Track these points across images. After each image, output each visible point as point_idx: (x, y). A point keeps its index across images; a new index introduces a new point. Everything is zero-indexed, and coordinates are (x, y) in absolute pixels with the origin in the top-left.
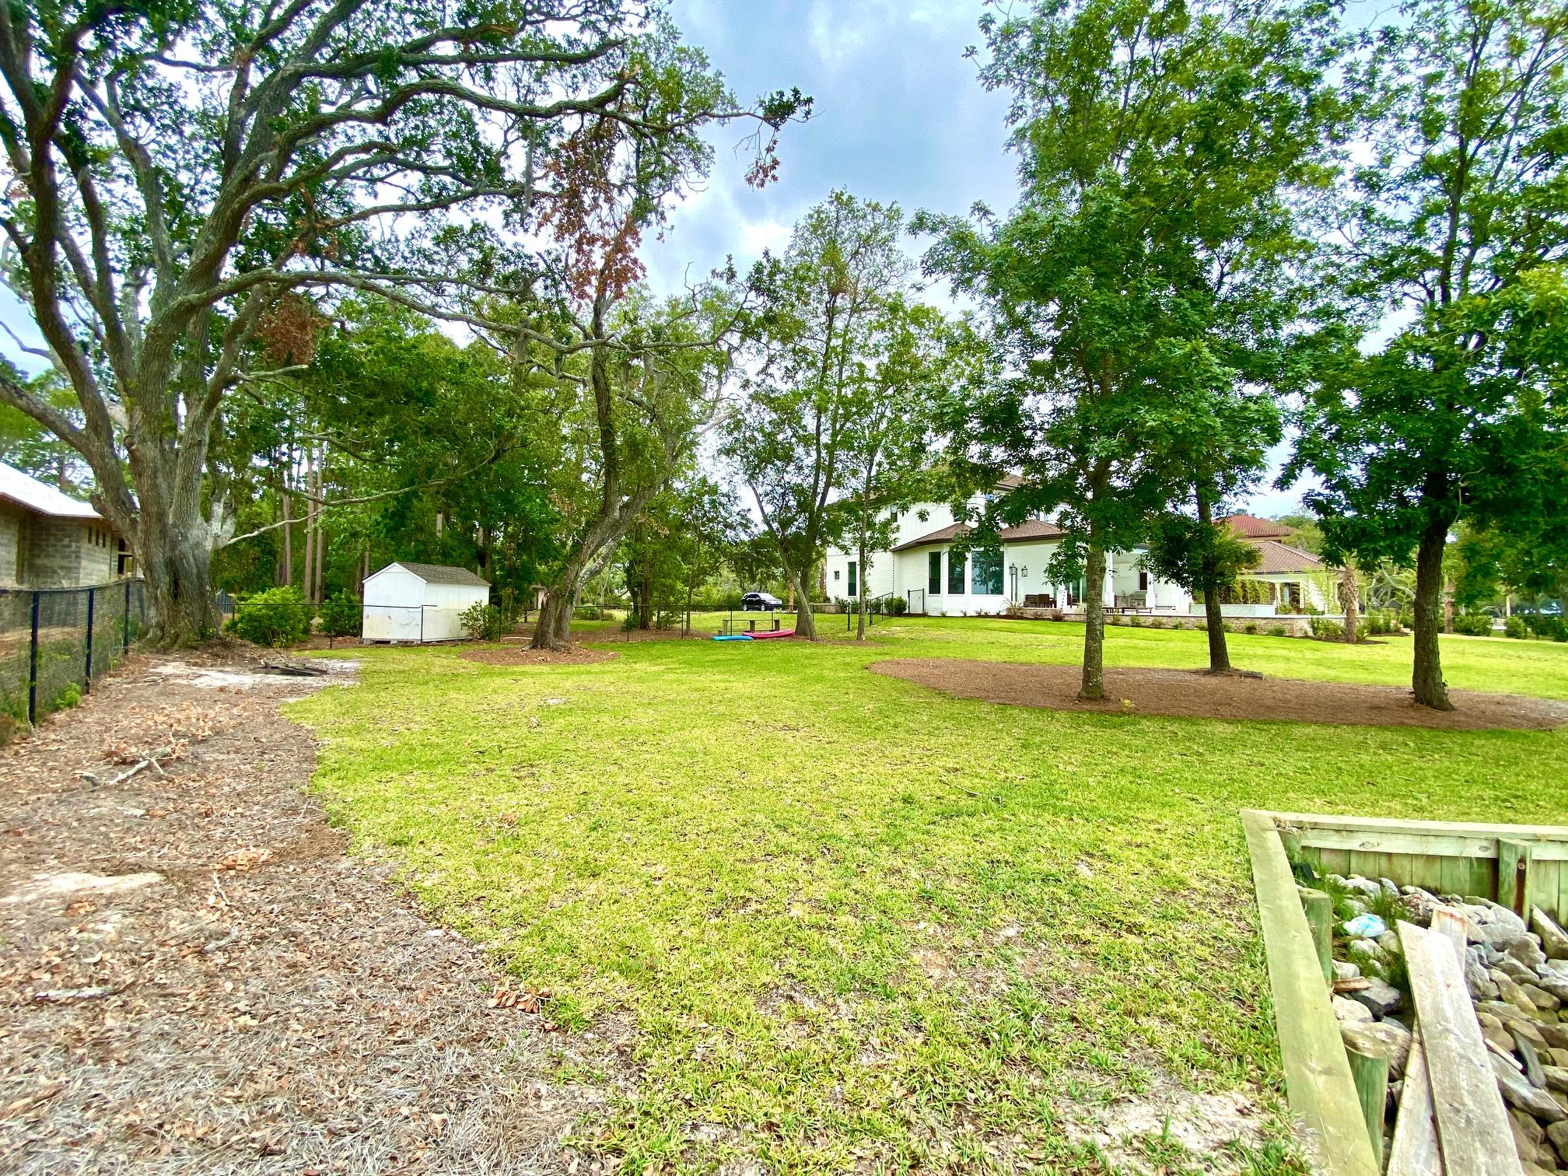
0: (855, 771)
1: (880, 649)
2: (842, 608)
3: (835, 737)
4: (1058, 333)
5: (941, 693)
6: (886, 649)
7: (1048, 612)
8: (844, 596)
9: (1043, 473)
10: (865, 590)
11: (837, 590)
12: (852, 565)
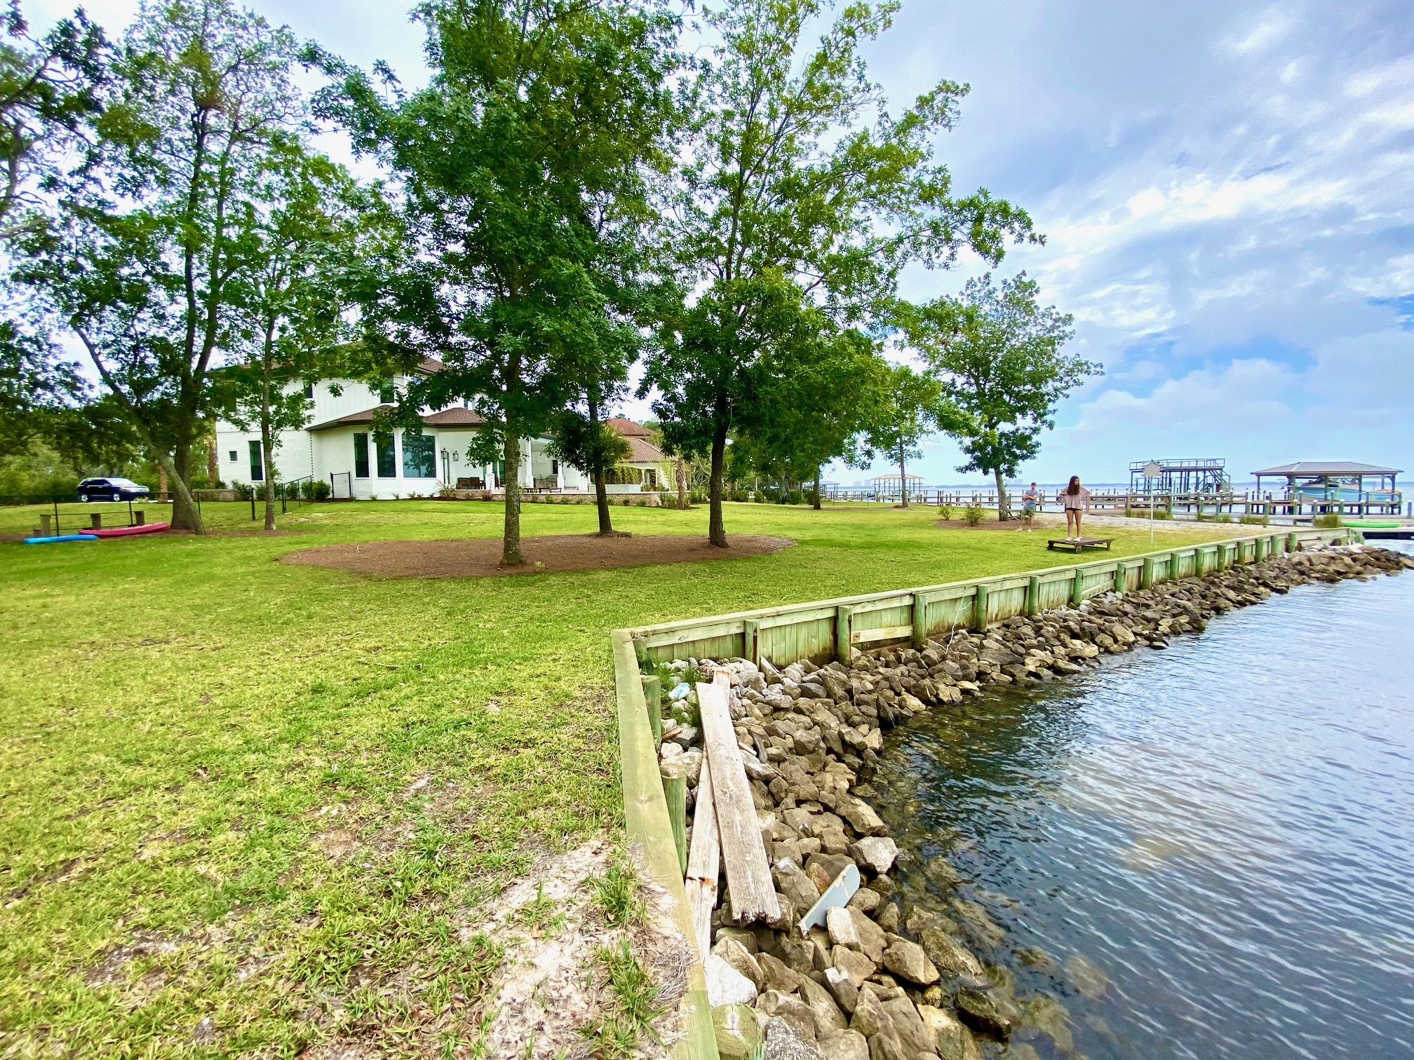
0: (251, 673)
1: (296, 538)
2: (243, 494)
3: (226, 641)
4: (470, 229)
5: (367, 577)
6: (304, 537)
7: (478, 493)
8: (246, 479)
9: (462, 362)
10: (272, 474)
11: (235, 472)
12: (254, 445)
